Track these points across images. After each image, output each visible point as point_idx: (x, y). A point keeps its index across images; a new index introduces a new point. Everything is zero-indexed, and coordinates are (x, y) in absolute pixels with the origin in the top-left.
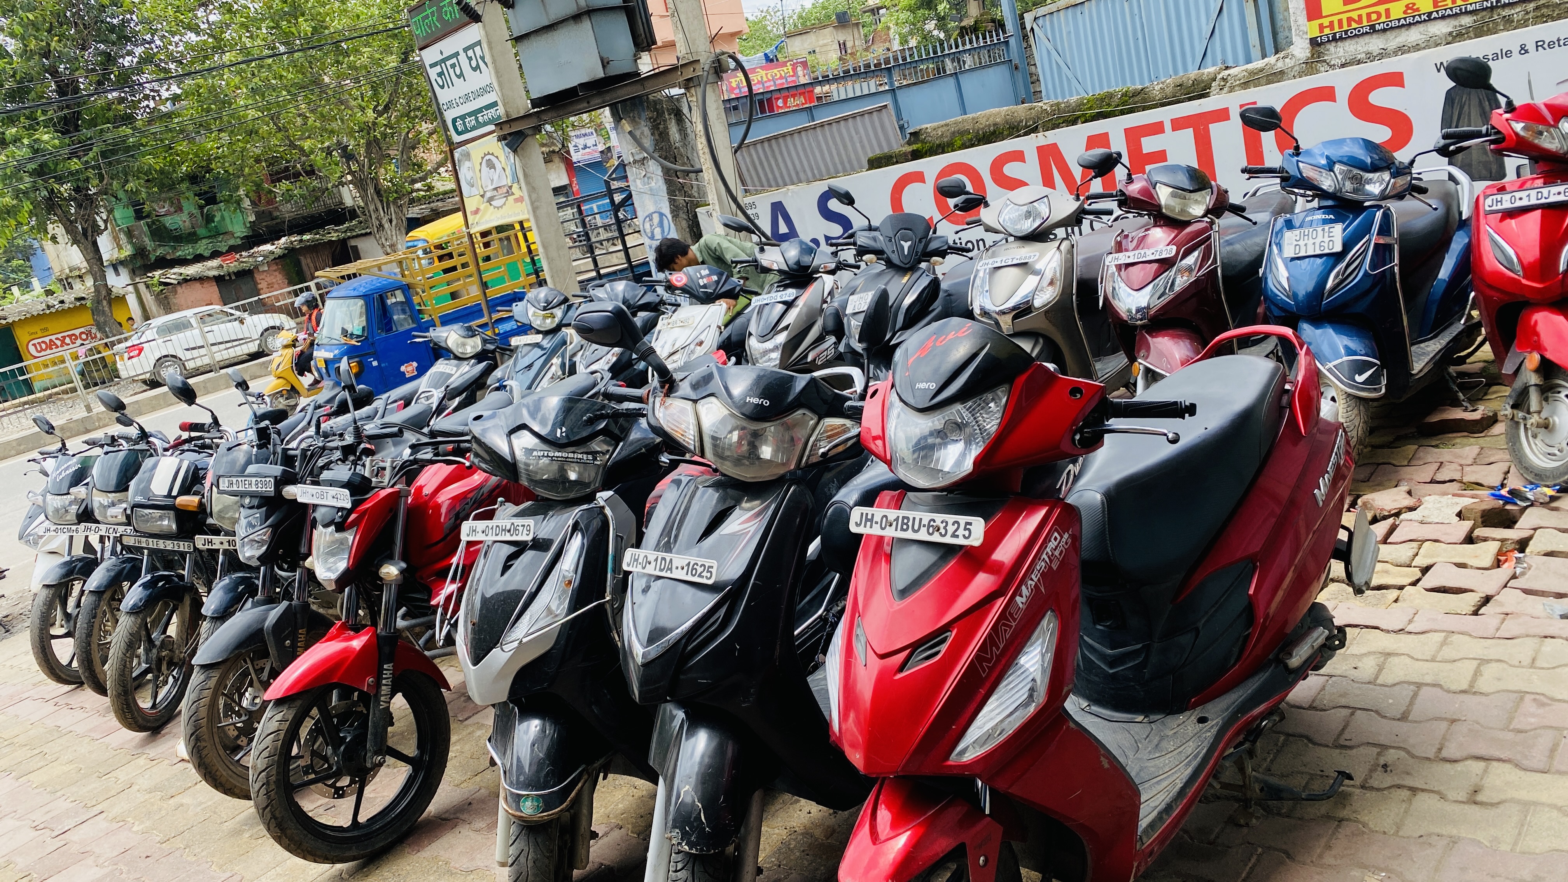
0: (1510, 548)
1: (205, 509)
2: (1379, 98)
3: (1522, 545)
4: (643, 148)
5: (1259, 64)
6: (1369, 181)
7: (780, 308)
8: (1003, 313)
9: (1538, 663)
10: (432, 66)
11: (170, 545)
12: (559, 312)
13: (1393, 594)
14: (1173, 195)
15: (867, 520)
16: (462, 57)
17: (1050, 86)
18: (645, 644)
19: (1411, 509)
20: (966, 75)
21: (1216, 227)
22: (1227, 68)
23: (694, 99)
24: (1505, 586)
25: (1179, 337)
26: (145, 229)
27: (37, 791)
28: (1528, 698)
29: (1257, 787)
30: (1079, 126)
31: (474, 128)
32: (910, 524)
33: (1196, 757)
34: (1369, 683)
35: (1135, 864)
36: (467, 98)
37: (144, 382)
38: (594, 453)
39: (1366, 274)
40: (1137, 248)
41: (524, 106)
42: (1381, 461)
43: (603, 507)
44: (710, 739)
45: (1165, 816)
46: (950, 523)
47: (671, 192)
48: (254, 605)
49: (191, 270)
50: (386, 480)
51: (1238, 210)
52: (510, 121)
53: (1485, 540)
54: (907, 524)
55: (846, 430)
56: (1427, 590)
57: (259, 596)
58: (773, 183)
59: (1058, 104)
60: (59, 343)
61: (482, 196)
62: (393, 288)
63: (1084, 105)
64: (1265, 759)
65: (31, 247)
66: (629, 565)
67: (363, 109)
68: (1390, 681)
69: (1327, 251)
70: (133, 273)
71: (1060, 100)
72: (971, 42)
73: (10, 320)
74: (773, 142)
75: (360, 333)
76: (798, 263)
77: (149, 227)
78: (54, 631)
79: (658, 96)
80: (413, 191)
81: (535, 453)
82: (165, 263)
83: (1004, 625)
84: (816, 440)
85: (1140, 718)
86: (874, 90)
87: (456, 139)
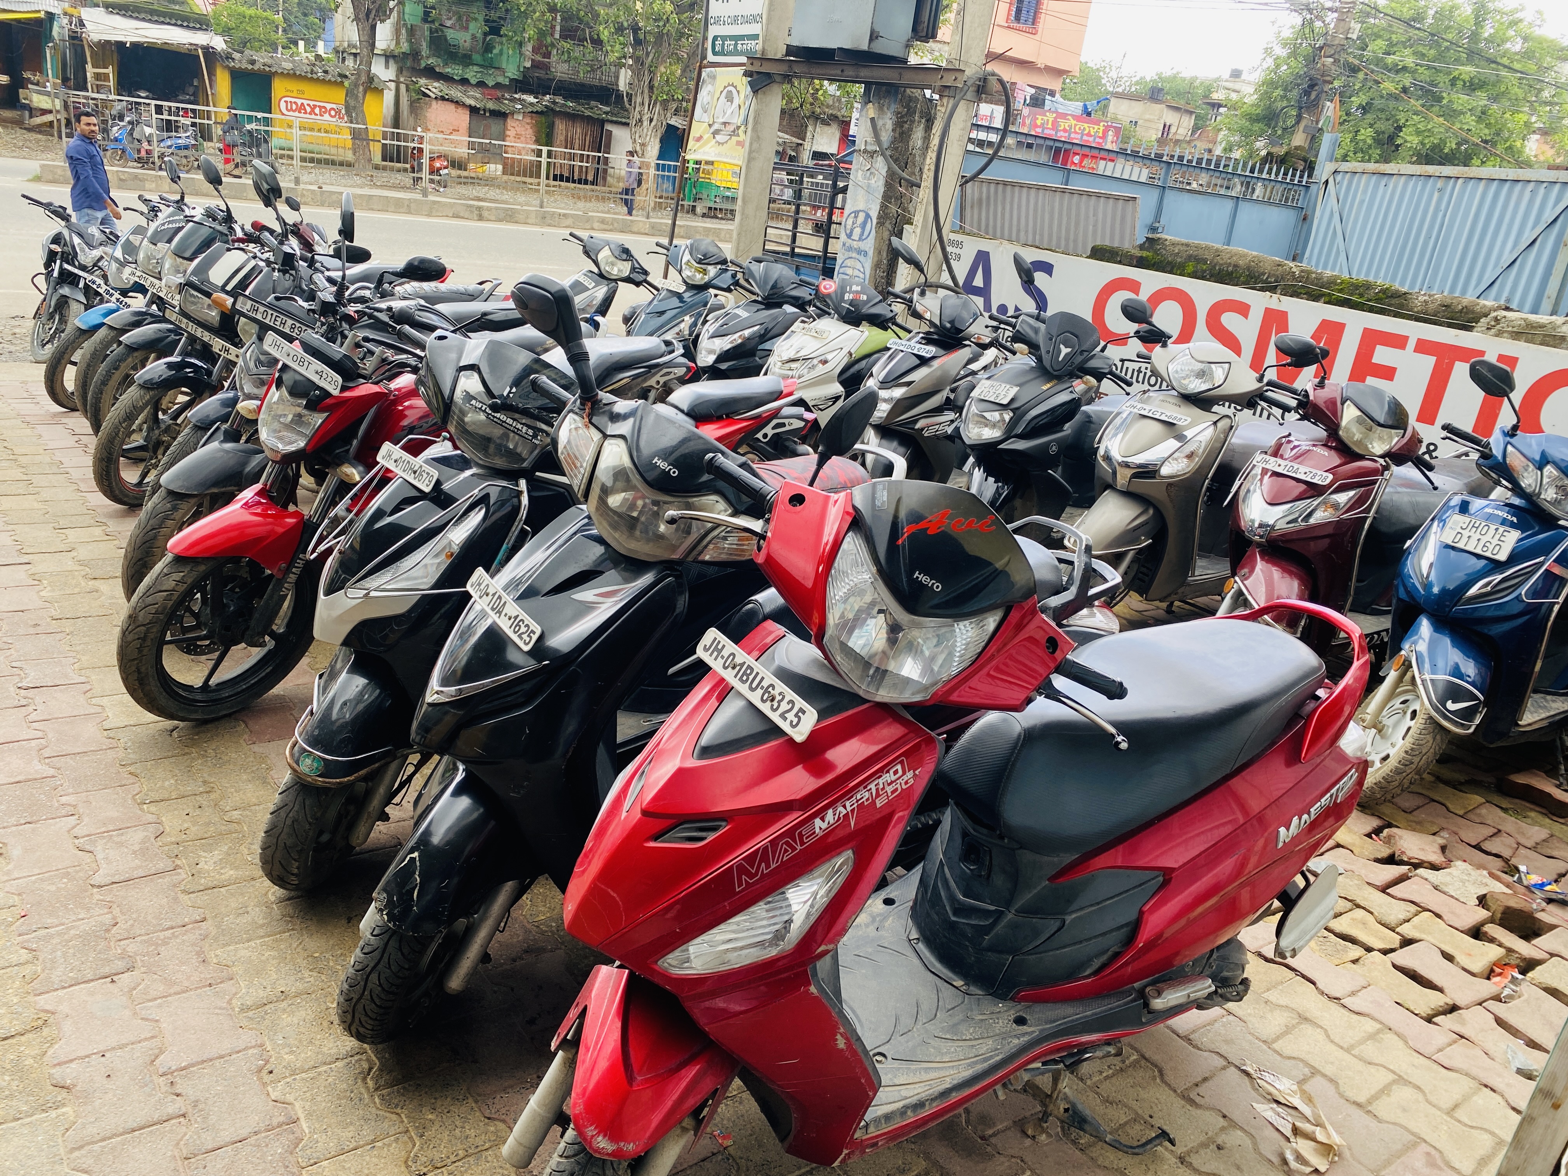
0: (1513, 962)
3: (1528, 966)
4: (878, 141)
5: (1542, 318)
7: (913, 361)
8: (1127, 465)
9: (1460, 1114)
12: (712, 271)
13: (1356, 952)
14: (1359, 421)
15: (716, 648)
17: (1316, 251)
19: (1434, 867)
20: (1247, 204)
21: (1388, 474)
22: (1507, 309)
23: (943, 109)
24: (1480, 1004)
25: (1291, 573)
26: (427, 33)
28: (1424, 1147)
29: (1063, 1106)
30: (1319, 305)
31: (730, 54)
32: (751, 677)
33: (986, 1060)
34: (1264, 1042)
35: (845, 1151)
36: (735, 20)
38: (537, 430)
39: (1518, 598)
40: (1296, 458)
41: (779, 49)
42: (1437, 798)
43: (521, 492)
45: (909, 1113)
46: (787, 700)
47: (886, 198)
52: (763, 59)
53: (1492, 940)
54: (748, 676)
56: (1395, 966)
58: (990, 231)
59: (1310, 272)
60: (308, 109)
61: (710, 126)
63: (1336, 284)
64: (1101, 1072)
68: (1287, 1052)
69: (1488, 554)
70: (400, 71)
71: (1313, 269)
72: (1269, 173)
73: (273, 70)
76: (952, 322)
77: (431, 33)
79: (917, 93)
81: (473, 402)
83: (787, 843)
85: (959, 983)
86: (1143, 179)
87: (711, 58)
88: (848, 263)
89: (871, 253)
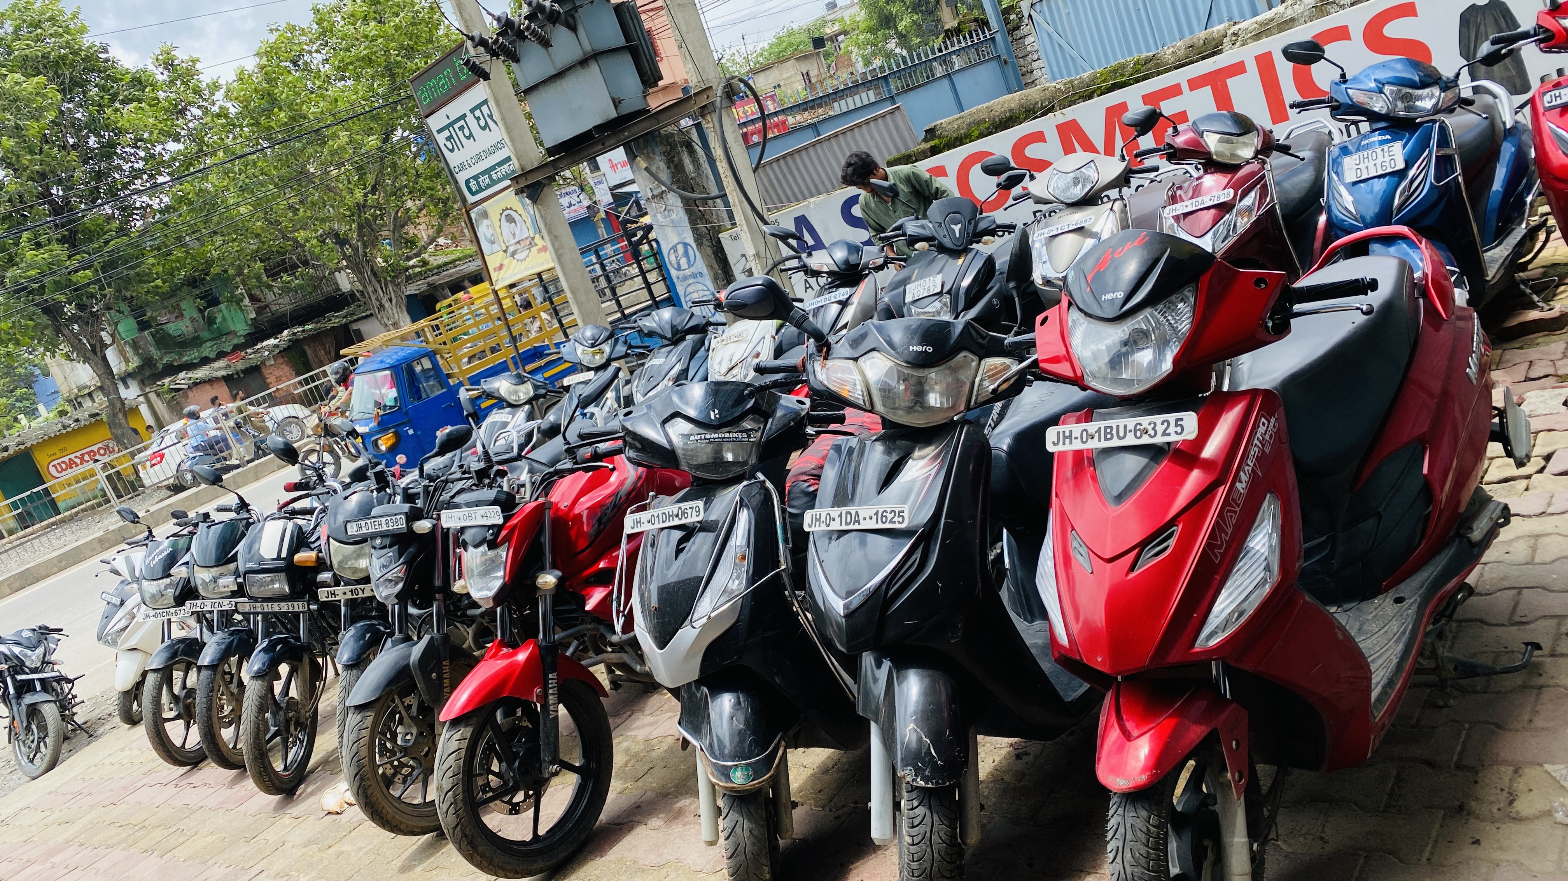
1: (325, 563)
2: (1394, 30)
4: (661, 182)
5: (1269, 14)
6: (1420, 98)
7: (836, 308)
10: (439, 131)
11: (284, 607)
12: (607, 348)
14: (1222, 141)
15: (1065, 437)
16: (470, 118)
17: (1055, 69)
18: (844, 595)
20: (959, 75)
21: (1267, 167)
22: (1235, 23)
23: (711, 125)
26: (150, 338)
27: (186, 863)
30: (1096, 99)
31: (488, 186)
32: (1114, 432)
33: (1403, 633)
34: (1527, 564)
35: (1373, 736)
36: (479, 158)
37: (168, 488)
38: (747, 431)
39: (1431, 187)
40: (1193, 196)
41: (536, 155)
43: (764, 482)
44: (922, 677)
45: (1389, 691)
46: (1159, 422)
47: (692, 222)
48: (394, 644)
49: (201, 373)
50: (528, 496)
51: (1285, 149)
52: (525, 174)
54: (1111, 433)
55: (1008, 368)
57: (397, 635)
58: (792, 198)
59: (1071, 82)
60: (78, 461)
61: (505, 251)
62: (419, 357)
63: (1097, 78)
65: (32, 374)
66: (810, 526)
67: (351, 192)
68: (1548, 559)
69: (1389, 170)
70: (142, 383)
71: (1073, 78)
73: (28, 445)
74: (789, 159)
75: (392, 404)
76: (846, 262)
77: (153, 336)
78: (167, 715)
79: (671, 129)
80: (407, 269)
81: (692, 438)
82: (172, 370)
83: (1229, 511)
84: (982, 380)
85: (1335, 608)
86: (873, 100)
87: (471, 199)
88: (690, 289)
89: (705, 271)
